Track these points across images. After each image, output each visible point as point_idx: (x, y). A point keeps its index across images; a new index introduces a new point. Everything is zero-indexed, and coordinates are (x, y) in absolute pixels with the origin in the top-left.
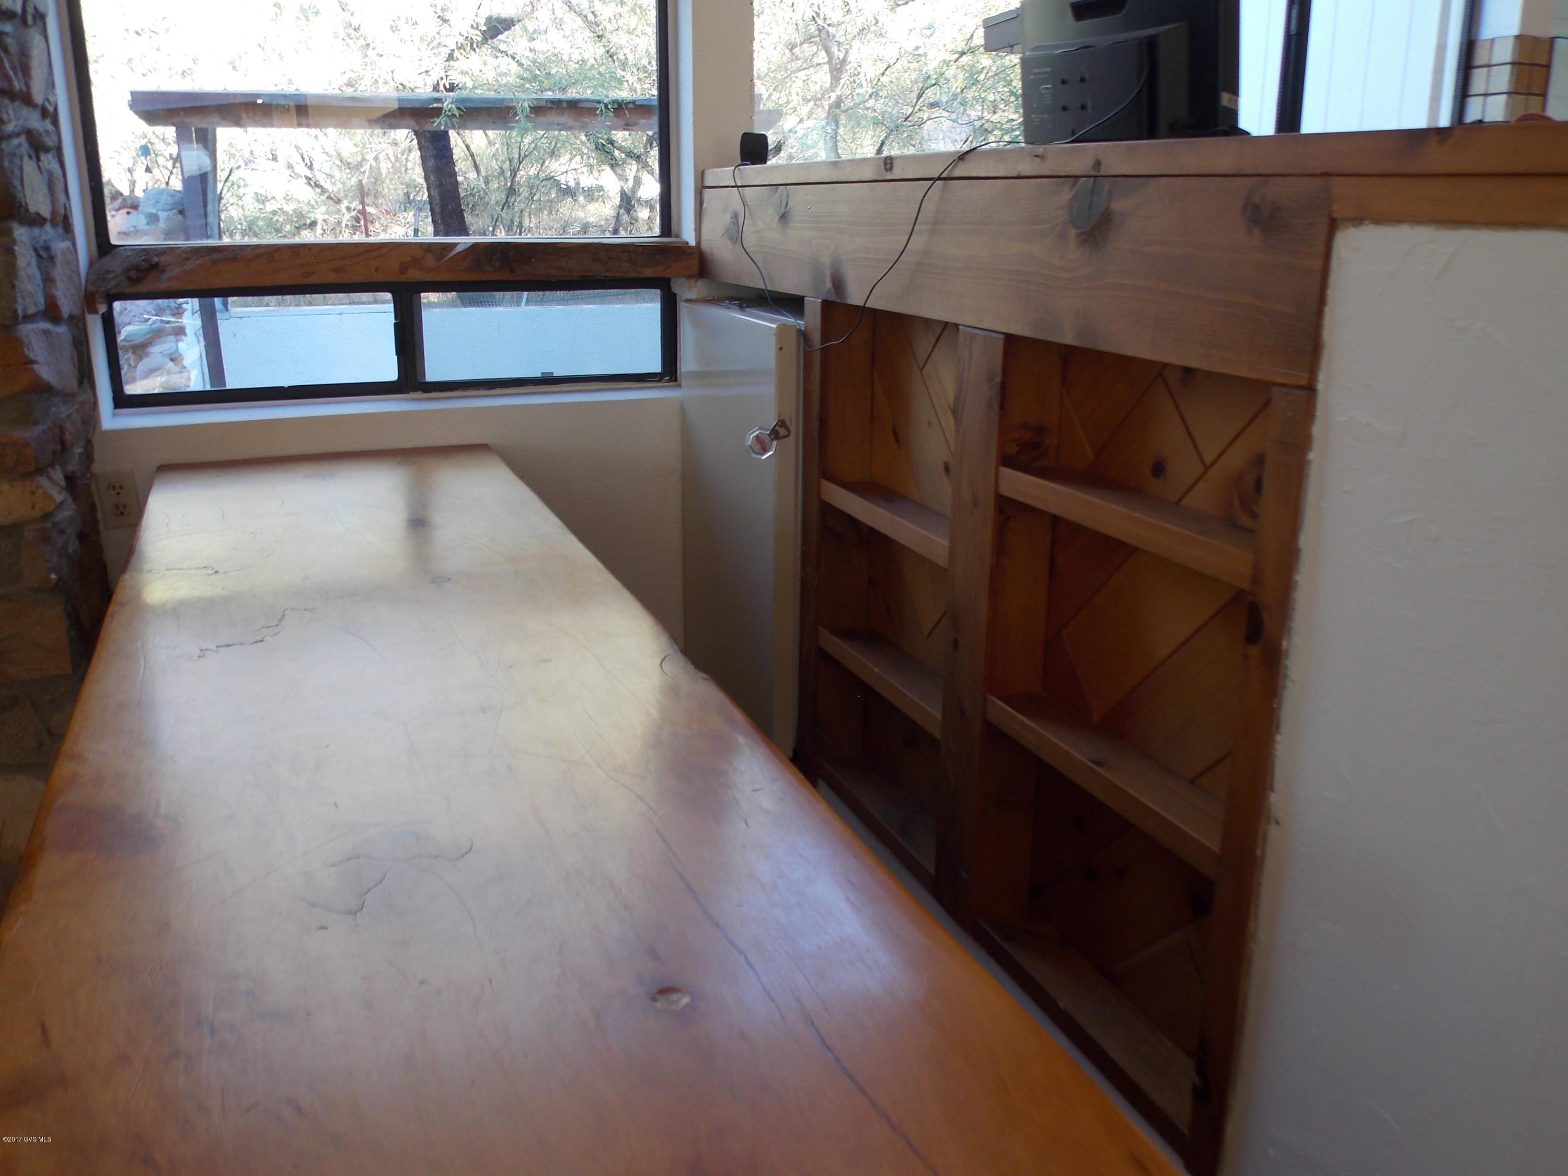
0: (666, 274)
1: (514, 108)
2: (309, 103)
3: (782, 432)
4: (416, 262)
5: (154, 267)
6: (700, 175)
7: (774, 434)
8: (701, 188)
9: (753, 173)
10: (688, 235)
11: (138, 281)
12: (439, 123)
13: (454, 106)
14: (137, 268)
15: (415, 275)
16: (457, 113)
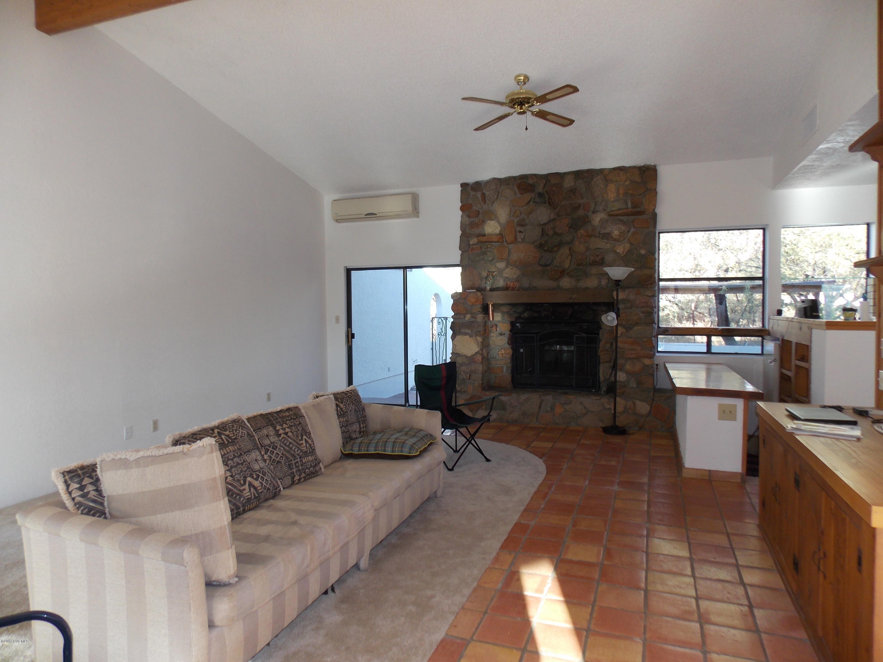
0: (762, 335)
1: (745, 288)
2: (679, 288)
3: (775, 361)
4: (712, 331)
5: (667, 330)
6: (769, 317)
7: (773, 361)
8: (769, 319)
9: (779, 317)
10: (767, 328)
11: (665, 333)
12: (721, 293)
13: (726, 288)
14: (665, 331)
15: (711, 333)
16: (726, 290)
